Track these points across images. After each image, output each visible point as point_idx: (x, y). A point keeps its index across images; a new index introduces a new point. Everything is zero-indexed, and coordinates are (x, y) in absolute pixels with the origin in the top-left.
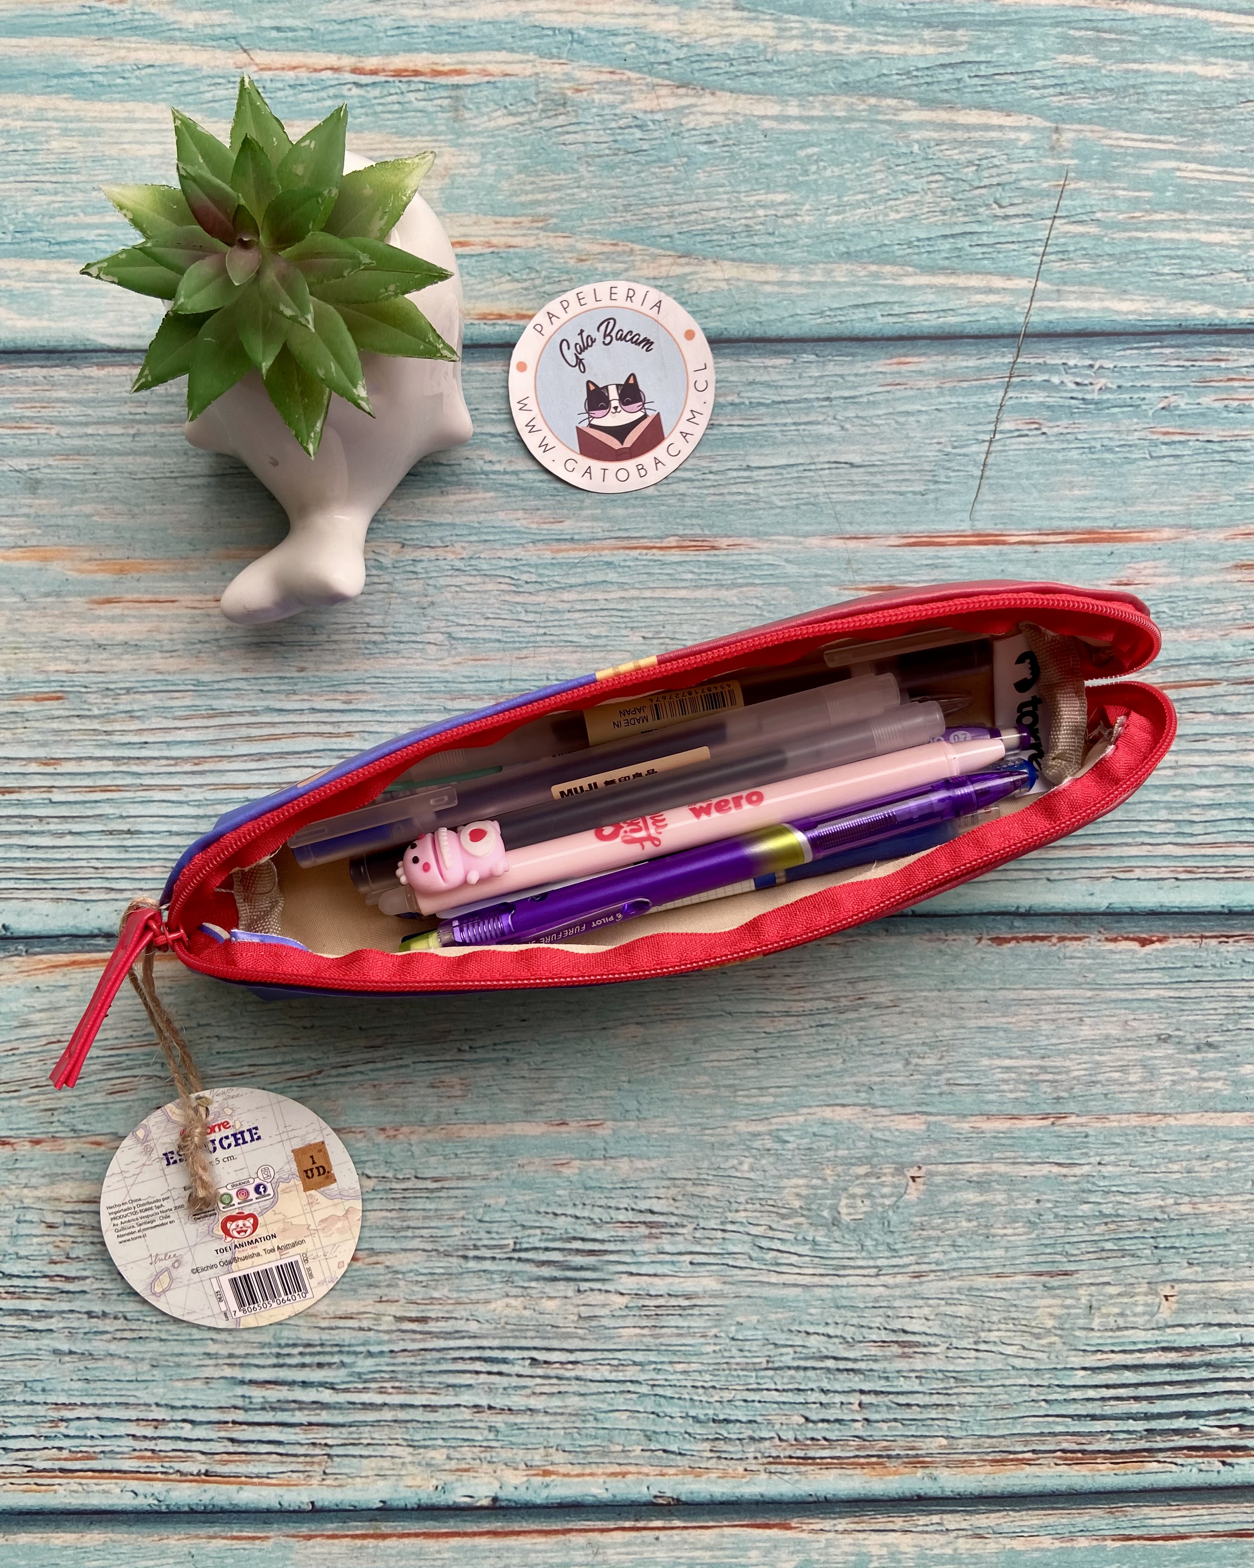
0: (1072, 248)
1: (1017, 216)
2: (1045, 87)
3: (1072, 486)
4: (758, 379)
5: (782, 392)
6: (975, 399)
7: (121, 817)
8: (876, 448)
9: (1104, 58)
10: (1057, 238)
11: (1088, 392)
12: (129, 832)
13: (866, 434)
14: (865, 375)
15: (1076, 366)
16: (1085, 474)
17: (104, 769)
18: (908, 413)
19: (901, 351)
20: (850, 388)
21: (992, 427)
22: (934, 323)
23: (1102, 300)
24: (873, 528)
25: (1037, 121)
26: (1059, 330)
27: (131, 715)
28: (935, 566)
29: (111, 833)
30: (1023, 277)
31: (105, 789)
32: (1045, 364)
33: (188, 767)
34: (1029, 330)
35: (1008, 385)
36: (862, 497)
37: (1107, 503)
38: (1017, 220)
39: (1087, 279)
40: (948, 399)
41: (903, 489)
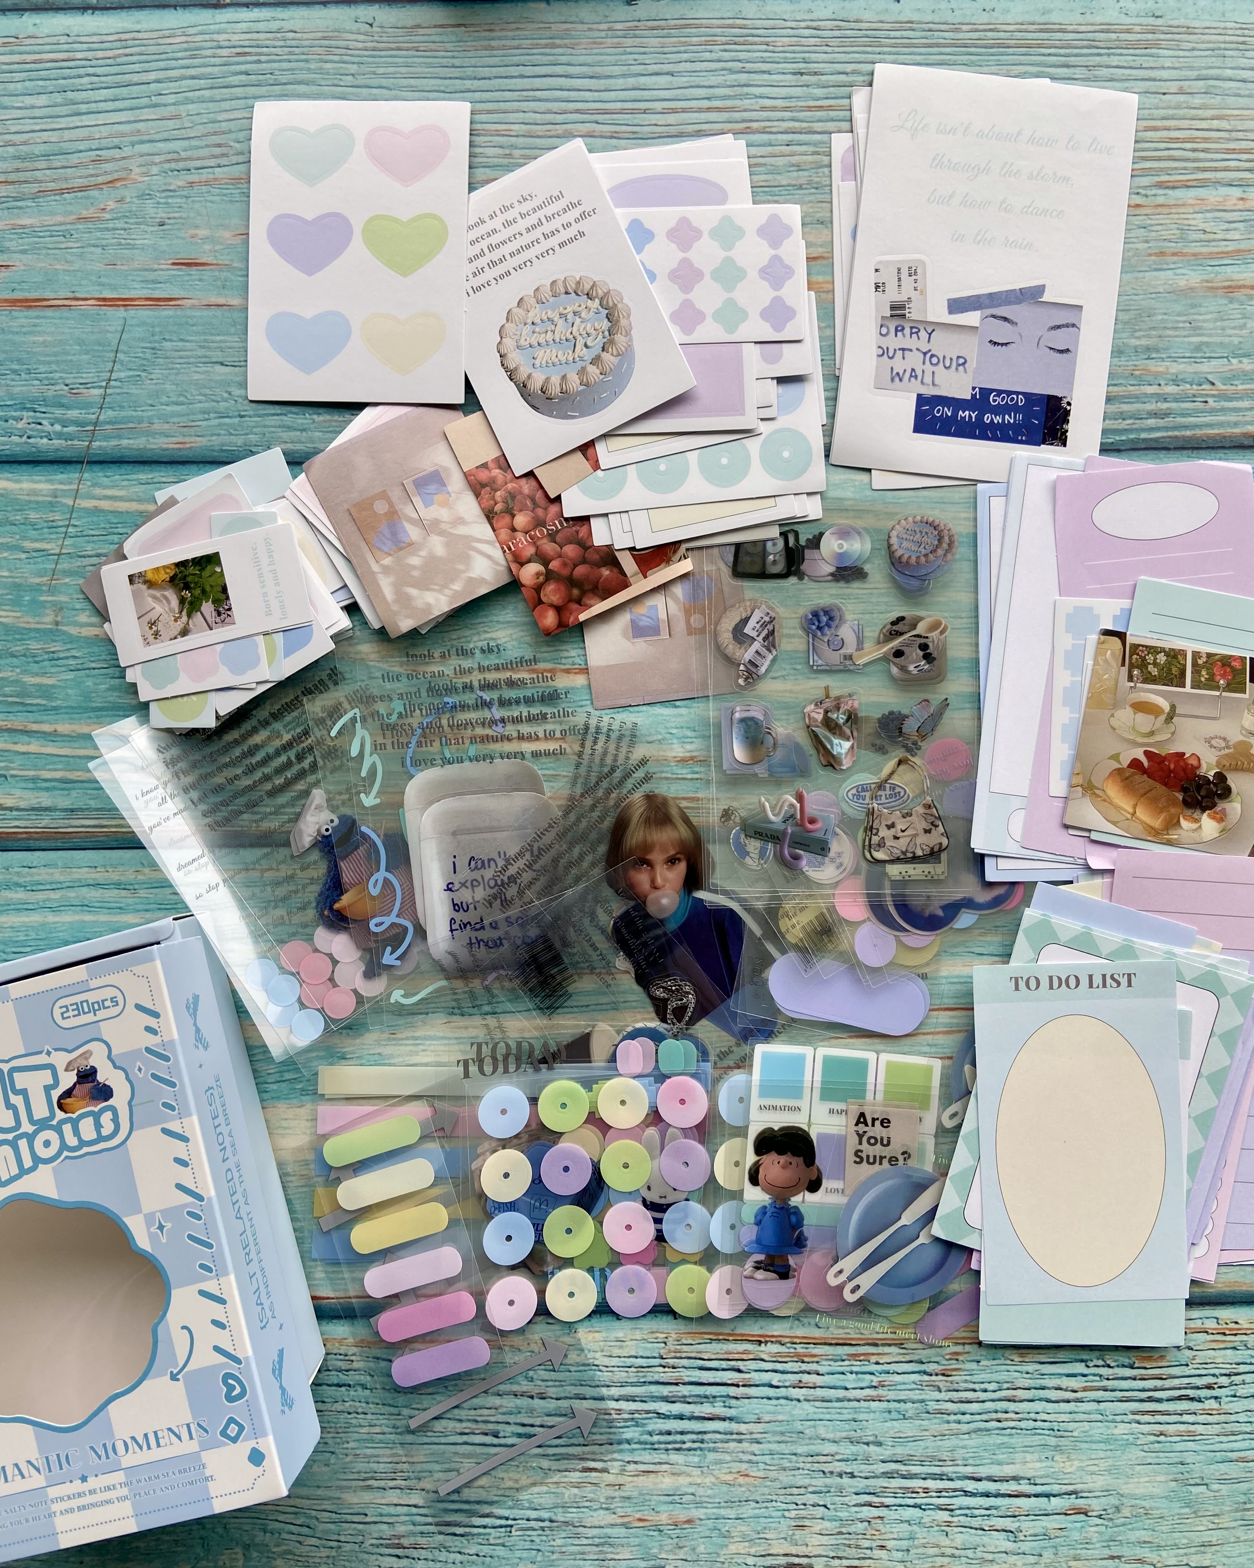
0: (46, 530)
1: (89, 556)
2: (67, 658)
3: (44, 344)
4: (298, 433)
5: (278, 423)
6: (123, 414)
7: (808, 86)
8: (202, 377)
9: (17, 681)
10: (58, 539)
11: (32, 417)
12: (802, 74)
13: (210, 388)
14: (212, 435)
15: (41, 437)
16: (34, 353)
17: (820, 124)
18: (177, 404)
19: (185, 453)
20: (225, 424)
21: (109, 391)
22: (156, 474)
23: (21, 489)
24: (206, 313)
25: (73, 631)
26: (55, 467)
27: (799, 167)
28: (154, 282)
29: (816, 73)
30: (84, 509)
31: (820, 108)
32: (66, 440)
33: (755, 125)
34: (79, 466)
35: (96, 424)
36: (213, 338)
37: (18, 330)
38: (90, 553)
39: (32, 506)
40: (145, 414)
41: (180, 344)
